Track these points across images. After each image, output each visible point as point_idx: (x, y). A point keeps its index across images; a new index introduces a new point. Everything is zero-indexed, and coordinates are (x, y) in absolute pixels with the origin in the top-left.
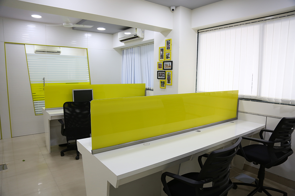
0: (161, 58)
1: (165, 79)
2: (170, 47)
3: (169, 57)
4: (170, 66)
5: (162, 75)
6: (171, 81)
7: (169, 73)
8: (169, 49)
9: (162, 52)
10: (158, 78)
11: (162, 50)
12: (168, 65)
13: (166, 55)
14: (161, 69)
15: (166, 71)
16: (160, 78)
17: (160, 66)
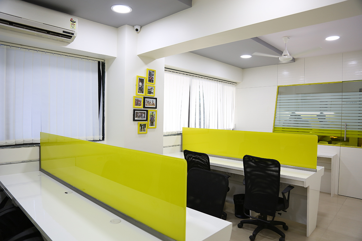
0: (140, 91)
1: (147, 120)
2: (153, 80)
3: (152, 93)
4: (153, 104)
5: (141, 116)
6: (155, 123)
7: (153, 113)
8: (153, 82)
9: (141, 84)
10: (134, 120)
11: (141, 80)
12: (150, 102)
13: (148, 89)
14: (141, 107)
15: (148, 109)
16: (139, 119)
17: (137, 102)
